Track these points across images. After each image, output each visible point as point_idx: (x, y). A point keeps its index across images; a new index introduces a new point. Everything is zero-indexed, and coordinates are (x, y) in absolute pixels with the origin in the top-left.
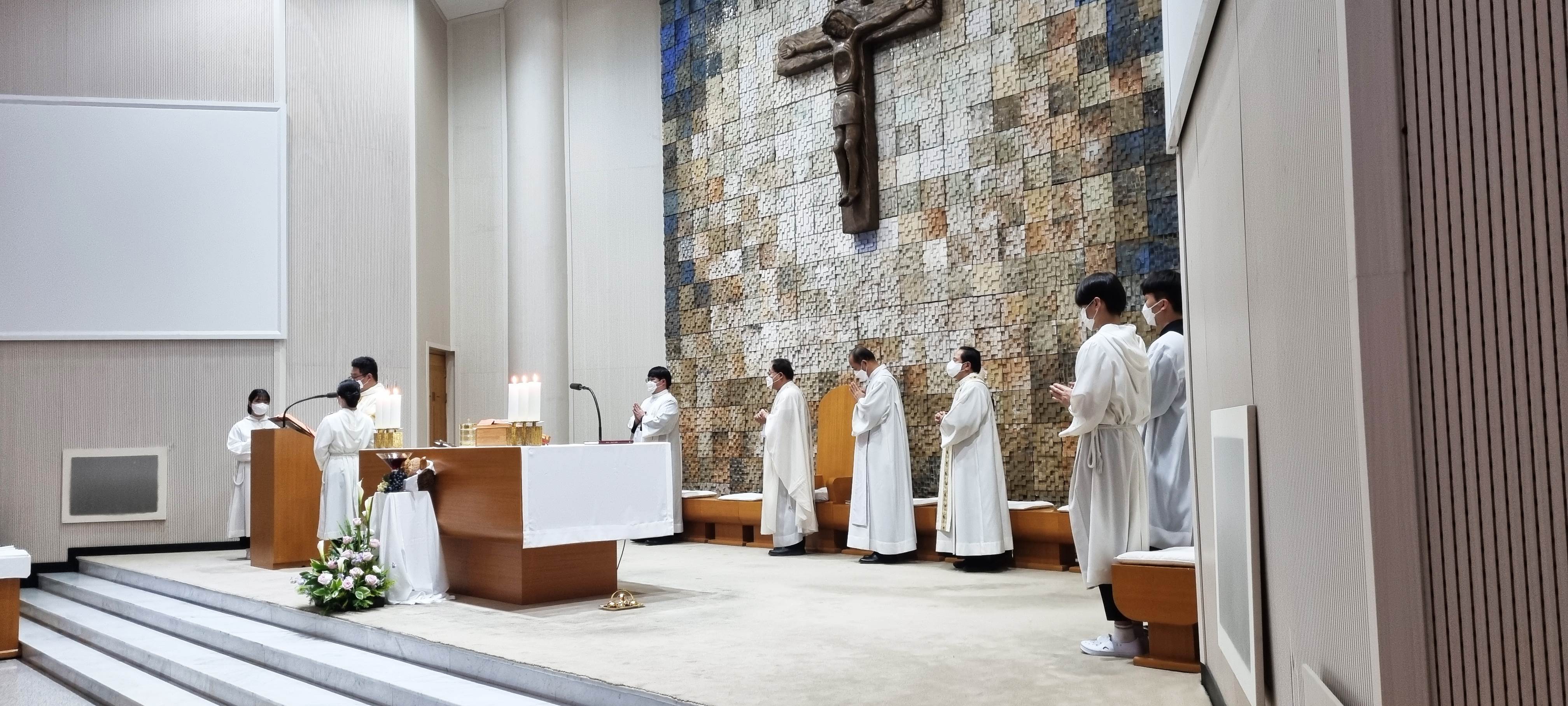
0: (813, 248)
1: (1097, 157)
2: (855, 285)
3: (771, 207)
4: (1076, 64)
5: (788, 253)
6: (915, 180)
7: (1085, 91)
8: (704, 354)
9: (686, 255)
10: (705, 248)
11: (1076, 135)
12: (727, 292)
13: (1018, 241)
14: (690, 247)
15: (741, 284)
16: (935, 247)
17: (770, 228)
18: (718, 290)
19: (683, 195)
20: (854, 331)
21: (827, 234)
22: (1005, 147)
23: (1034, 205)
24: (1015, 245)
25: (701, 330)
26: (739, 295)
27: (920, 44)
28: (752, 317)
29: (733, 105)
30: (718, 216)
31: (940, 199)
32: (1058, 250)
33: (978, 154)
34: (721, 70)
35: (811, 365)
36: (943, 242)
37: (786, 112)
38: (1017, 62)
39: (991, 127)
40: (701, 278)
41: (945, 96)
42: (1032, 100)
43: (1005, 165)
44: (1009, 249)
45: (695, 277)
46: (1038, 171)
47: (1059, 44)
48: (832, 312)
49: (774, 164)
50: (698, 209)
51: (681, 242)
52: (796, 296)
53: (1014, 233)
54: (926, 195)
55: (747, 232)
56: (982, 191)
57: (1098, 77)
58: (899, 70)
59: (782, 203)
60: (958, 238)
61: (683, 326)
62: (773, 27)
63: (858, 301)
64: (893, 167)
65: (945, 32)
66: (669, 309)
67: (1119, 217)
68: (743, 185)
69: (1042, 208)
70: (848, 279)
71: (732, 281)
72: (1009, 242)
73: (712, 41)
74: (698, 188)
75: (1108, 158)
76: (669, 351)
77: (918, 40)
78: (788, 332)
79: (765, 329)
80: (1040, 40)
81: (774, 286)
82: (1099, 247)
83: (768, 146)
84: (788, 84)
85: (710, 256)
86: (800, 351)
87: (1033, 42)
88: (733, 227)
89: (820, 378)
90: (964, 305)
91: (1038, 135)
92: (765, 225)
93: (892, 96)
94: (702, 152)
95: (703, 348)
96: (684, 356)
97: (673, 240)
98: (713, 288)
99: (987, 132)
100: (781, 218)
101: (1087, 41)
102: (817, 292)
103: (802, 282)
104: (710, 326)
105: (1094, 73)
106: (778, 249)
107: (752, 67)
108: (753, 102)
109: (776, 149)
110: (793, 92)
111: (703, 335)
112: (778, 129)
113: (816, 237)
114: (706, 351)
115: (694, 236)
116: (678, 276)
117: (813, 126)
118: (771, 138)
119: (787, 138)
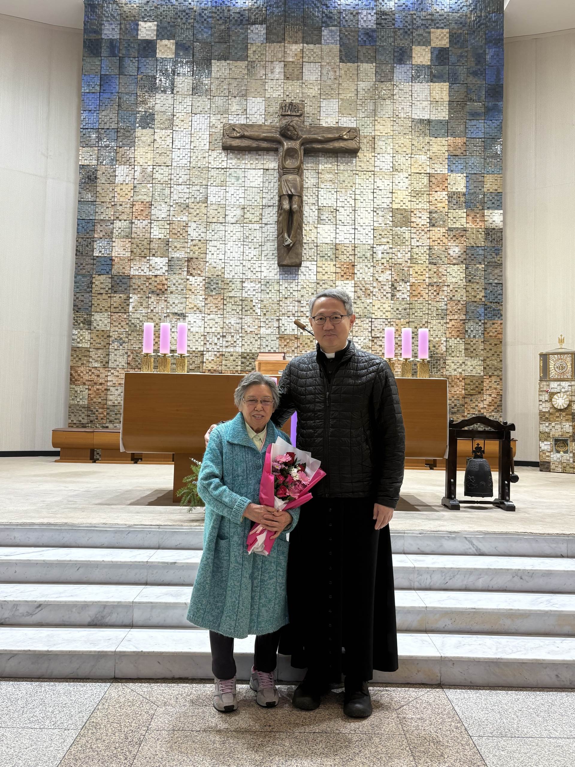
0: (240, 269)
1: (458, 255)
2: (278, 299)
3: (202, 234)
4: (447, 203)
5: (217, 269)
6: (332, 242)
7: (452, 218)
8: (120, 329)
9: (103, 252)
10: (127, 250)
11: (445, 241)
12: (150, 286)
13: (405, 291)
14: (108, 247)
15: (166, 282)
16: (345, 285)
17: (200, 248)
18: (139, 284)
19: (103, 207)
20: (275, 328)
21: (254, 262)
22: (399, 236)
23: (417, 273)
24: (403, 293)
25: (117, 310)
26: (163, 290)
27: (341, 161)
28: (176, 307)
29: (166, 155)
30: (144, 230)
31: (351, 257)
32: (431, 300)
33: (380, 237)
34: (153, 126)
35: (236, 347)
36: (351, 283)
37: (220, 173)
38: (410, 191)
39: (391, 223)
40: (120, 271)
41: (358, 197)
42: (419, 215)
43: (399, 247)
44: (398, 295)
45: (113, 270)
46: (420, 255)
47: (438, 189)
48: (257, 313)
49: (206, 205)
50: (120, 220)
51: (98, 242)
52: (223, 299)
53: (403, 286)
54: (340, 253)
55: (176, 247)
56: (382, 258)
57: (460, 213)
58: (323, 172)
59: (213, 233)
60: (363, 283)
61: (96, 305)
62: (212, 112)
63: (281, 309)
64: (315, 230)
65: (360, 160)
66: (78, 290)
67: (469, 289)
68: (172, 213)
69: (422, 275)
70: (272, 294)
71: (156, 279)
72: (399, 291)
73: (144, 102)
74: (121, 205)
75: (464, 256)
76: (77, 322)
77: (339, 159)
78: (214, 322)
79: (191, 318)
80: (425, 184)
81: (201, 289)
82: (456, 302)
83: (201, 191)
84: (223, 154)
85: (132, 257)
86: (225, 336)
87: (420, 184)
88: (160, 240)
89: (243, 356)
90: (365, 322)
91: (421, 235)
92: (195, 246)
93: (317, 186)
94: (128, 179)
95: (120, 324)
96: (95, 328)
97: (88, 238)
98: (134, 281)
99: (387, 225)
100: (211, 244)
101: (454, 193)
102: (244, 299)
103: (229, 290)
104: (129, 308)
105: (457, 211)
106: (207, 264)
107: (187, 133)
108: (186, 158)
109: (209, 195)
110: (229, 161)
111: (120, 314)
112: (212, 182)
113: (244, 263)
114: (122, 326)
115: (114, 240)
116: (92, 266)
117: (246, 188)
118: (204, 187)
119: (220, 190)
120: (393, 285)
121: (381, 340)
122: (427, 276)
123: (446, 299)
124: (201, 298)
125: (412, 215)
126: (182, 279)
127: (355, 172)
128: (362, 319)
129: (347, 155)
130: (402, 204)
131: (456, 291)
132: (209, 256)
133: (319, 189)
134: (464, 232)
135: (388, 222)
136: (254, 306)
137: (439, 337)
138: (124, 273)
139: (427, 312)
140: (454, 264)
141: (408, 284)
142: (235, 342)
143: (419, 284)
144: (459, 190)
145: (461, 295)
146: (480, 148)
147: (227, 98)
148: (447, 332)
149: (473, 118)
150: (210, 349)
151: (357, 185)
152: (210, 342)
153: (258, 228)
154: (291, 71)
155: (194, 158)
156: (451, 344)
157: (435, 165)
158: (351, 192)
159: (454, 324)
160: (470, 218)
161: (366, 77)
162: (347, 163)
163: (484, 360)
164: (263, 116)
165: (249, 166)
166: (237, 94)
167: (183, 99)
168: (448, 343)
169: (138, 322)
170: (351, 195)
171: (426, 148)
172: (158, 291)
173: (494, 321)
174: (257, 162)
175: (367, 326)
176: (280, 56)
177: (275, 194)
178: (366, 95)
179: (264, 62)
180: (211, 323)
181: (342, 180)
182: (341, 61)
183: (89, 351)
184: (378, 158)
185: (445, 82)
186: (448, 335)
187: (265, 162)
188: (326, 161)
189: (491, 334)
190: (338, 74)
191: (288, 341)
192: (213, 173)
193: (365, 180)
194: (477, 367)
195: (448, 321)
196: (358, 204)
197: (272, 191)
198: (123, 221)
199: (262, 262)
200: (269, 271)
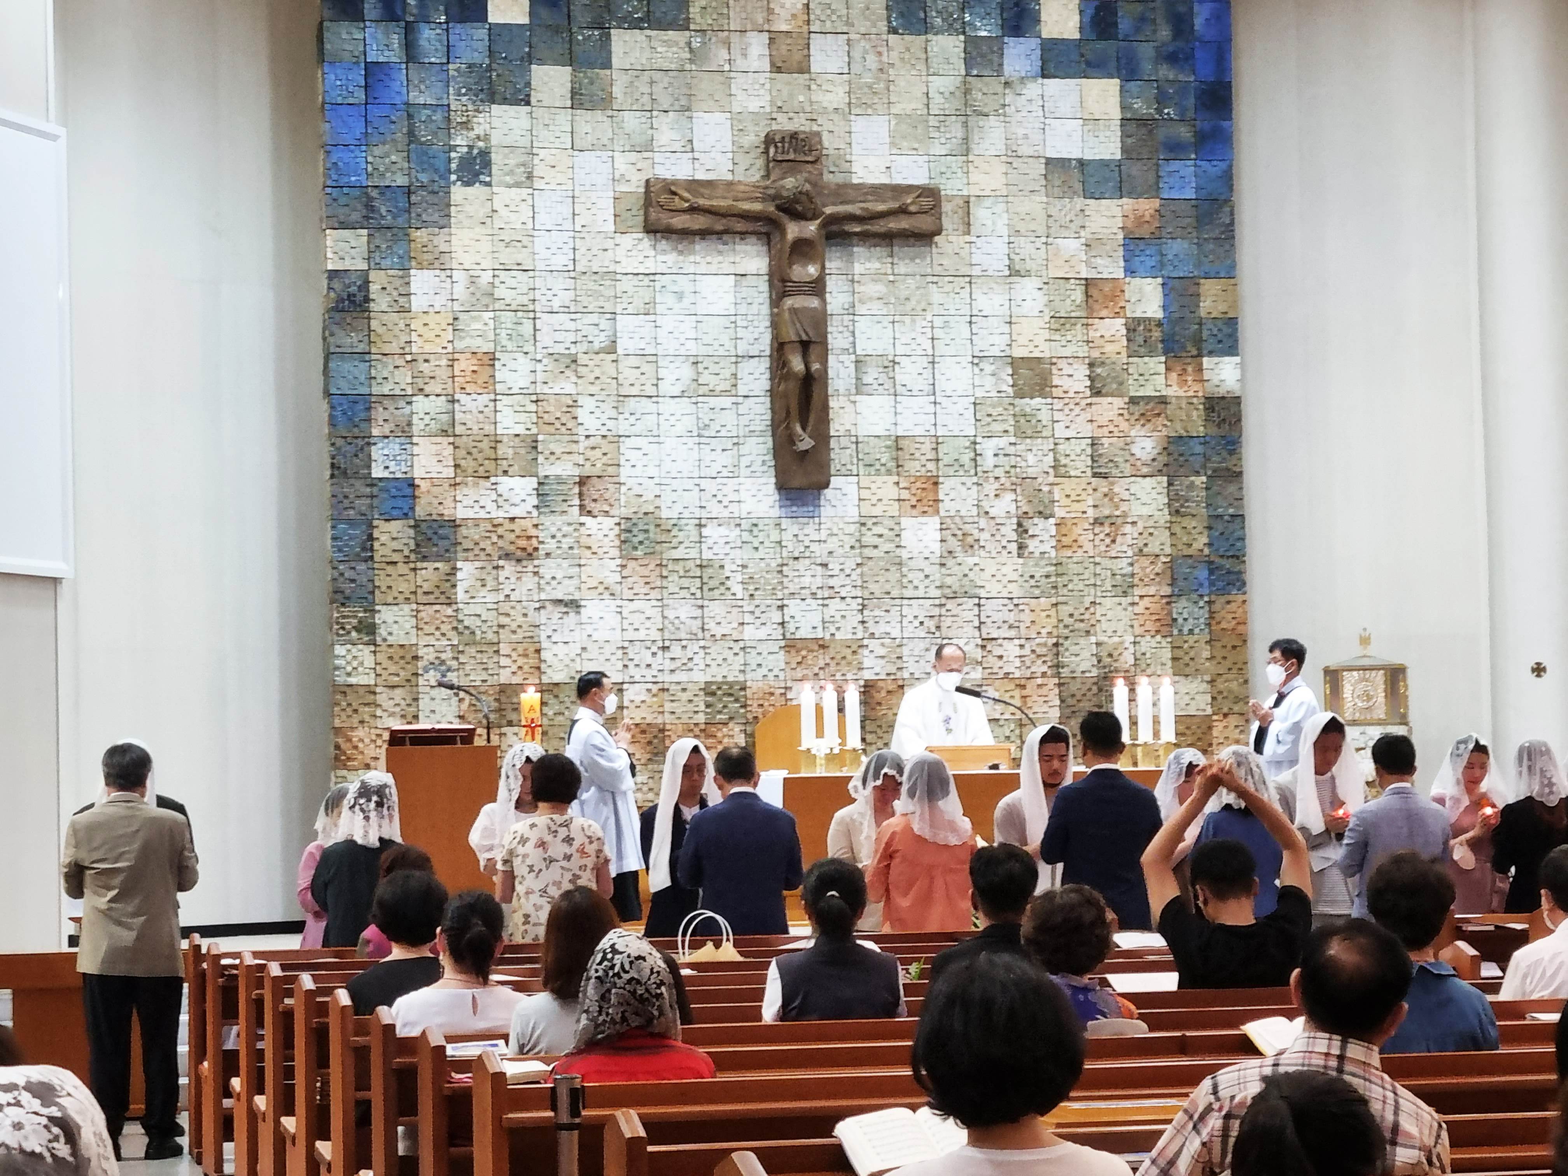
0: (693, 497)
1: (1151, 456)
2: (780, 561)
3: (608, 422)
4: (1125, 343)
5: (644, 499)
6: (887, 433)
7: (1136, 376)
8: (438, 640)
9: (391, 469)
10: (445, 463)
11: (1124, 426)
12: (501, 543)
13: (1046, 537)
14: (404, 457)
15: (533, 532)
16: (920, 526)
17: (605, 454)
18: (477, 537)
19: (385, 365)
20: (775, 626)
21: (725, 481)
22: (1028, 418)
23: (1068, 496)
24: (1041, 541)
25: (431, 598)
26: (530, 550)
27: (901, 255)
28: (559, 586)
29: (519, 244)
30: (481, 415)
31: (931, 466)
32: (1099, 555)
33: (989, 419)
34: (488, 179)
35: (691, 670)
36: (934, 522)
37: (641, 284)
38: (1047, 319)
39: (1010, 390)
40: (434, 512)
41: (938, 333)
42: (1067, 370)
43: (1028, 441)
44: (1032, 545)
45: (417, 509)
46: (1073, 457)
47: (1104, 313)
48: (734, 594)
49: (613, 357)
50: (427, 396)
51: (380, 445)
52: (660, 565)
53: (1040, 526)
54: (908, 457)
55: (552, 453)
56: (996, 466)
57: (1152, 365)
58: (864, 279)
59: (632, 419)
60: (957, 520)
61: (384, 589)
62: (616, 148)
63: (785, 584)
64: (849, 407)
65: (940, 251)
66: (340, 556)
67: (1177, 529)
68: (540, 377)
69: (1078, 501)
70: (767, 550)
71: (512, 526)
72: (1033, 536)
73: (466, 125)
74: (426, 361)
75: (1163, 459)
76: (343, 628)
77: (896, 249)
78: (643, 616)
79: (592, 609)
80: (1078, 302)
81: (612, 544)
82: (1152, 559)
83: (602, 327)
84: (646, 242)
85: (458, 480)
86: (668, 647)
87: (1068, 301)
88: (517, 439)
89: (709, 690)
90: (964, 607)
91: (1074, 414)
92: (593, 448)
93: (851, 311)
94: (439, 302)
95: (438, 629)
96: (385, 640)
97: (356, 438)
98: (464, 531)
99: (1003, 395)
100: (629, 443)
101: (1138, 321)
102: (705, 563)
103: (672, 545)
104: (456, 594)
105: (1146, 359)
106: (623, 489)
107: (564, 194)
108: (565, 251)
109: (618, 335)
110: (660, 258)
111: (437, 607)
112: (625, 305)
113: (704, 483)
114: (443, 635)
115: (415, 440)
116: (368, 501)
117: (699, 318)
118: (609, 316)
119: (642, 324)
120: (1020, 525)
121: (1001, 645)
122: (1091, 503)
123: (1130, 553)
124: (613, 565)
125: (1055, 371)
126: (570, 524)
127: (930, 279)
128: (960, 601)
129: (912, 240)
130: (1031, 348)
131: (1151, 534)
132: (625, 472)
133: (856, 318)
134: (1163, 406)
135: (1004, 388)
136: (728, 578)
137: (1119, 634)
138: (442, 515)
139: (1092, 581)
140: (1145, 476)
141: (1052, 521)
142: (690, 659)
143: (1075, 521)
144: (1149, 315)
145: (1161, 543)
146: (1189, 220)
147: (648, 114)
148: (1136, 624)
149: (1172, 156)
150: (637, 678)
151: (935, 306)
152: (636, 662)
153: (728, 405)
154: (784, 52)
155: (583, 250)
156: (1143, 651)
157: (1099, 261)
158: (924, 323)
159: (1149, 605)
160: (1174, 376)
161: (946, 67)
162: (912, 259)
163: (1212, 682)
164: (730, 155)
165: (703, 269)
166: (672, 105)
167: (552, 116)
168: (1137, 647)
169: (479, 624)
170: (924, 330)
171: (1078, 222)
172: (519, 553)
173: (1230, 598)
174: (720, 258)
175: (970, 615)
176: (761, 21)
177: (762, 330)
178: (947, 106)
179: (726, 33)
180: (637, 619)
181: (902, 297)
182: (893, 31)
183: (375, 693)
184: (979, 245)
185: (1111, 77)
186: (1138, 630)
187: (738, 259)
188: (868, 254)
189: (1224, 625)
190: (885, 59)
191: (804, 653)
192: (627, 284)
193: (952, 295)
194: (1197, 697)
195: (1137, 599)
196: (941, 349)
197: (756, 323)
198: (432, 398)
199: (741, 480)
200: (756, 499)
